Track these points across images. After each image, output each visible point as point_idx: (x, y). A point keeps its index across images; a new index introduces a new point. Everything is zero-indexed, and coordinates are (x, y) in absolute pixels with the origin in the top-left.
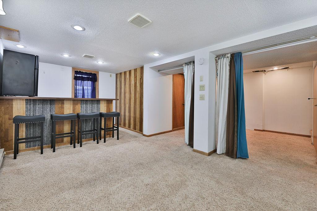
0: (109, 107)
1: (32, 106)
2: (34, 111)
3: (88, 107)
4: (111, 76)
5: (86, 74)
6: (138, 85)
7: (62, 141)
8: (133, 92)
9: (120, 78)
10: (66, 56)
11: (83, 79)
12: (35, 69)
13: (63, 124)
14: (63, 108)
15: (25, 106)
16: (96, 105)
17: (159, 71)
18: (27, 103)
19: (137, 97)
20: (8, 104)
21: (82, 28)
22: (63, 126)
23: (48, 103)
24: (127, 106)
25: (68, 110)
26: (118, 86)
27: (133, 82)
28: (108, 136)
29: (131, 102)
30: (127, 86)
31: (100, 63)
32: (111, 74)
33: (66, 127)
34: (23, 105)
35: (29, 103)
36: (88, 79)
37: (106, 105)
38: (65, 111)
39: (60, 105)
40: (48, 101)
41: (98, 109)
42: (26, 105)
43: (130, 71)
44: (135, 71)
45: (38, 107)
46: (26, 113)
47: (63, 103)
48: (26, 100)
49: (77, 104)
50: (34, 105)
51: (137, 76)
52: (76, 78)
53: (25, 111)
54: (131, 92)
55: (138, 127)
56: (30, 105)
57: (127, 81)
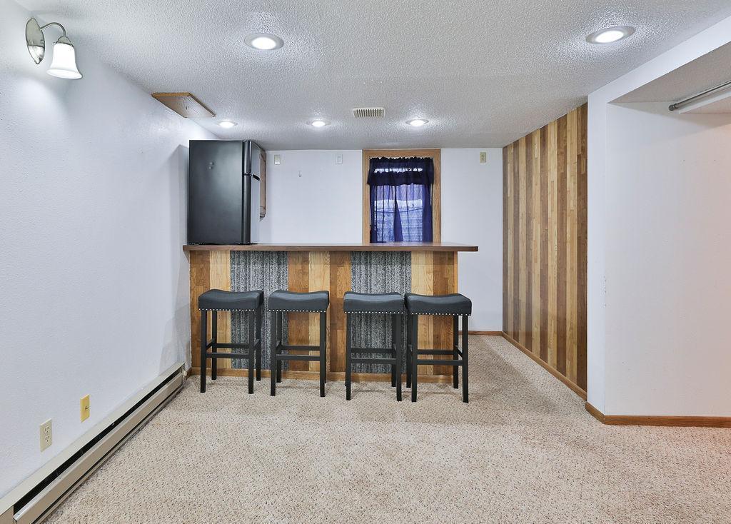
0: (442, 274)
1: (242, 266)
2: (246, 279)
3: (374, 274)
4: (483, 157)
5: (401, 162)
6: (571, 184)
7: (306, 368)
8: (553, 216)
9: (514, 163)
10: (319, 124)
11: (393, 180)
12: (243, 175)
13: (307, 319)
14: (305, 273)
15: (229, 266)
16: (396, 268)
17: (673, 108)
18: (232, 259)
19: (568, 236)
20: (203, 261)
21: (273, 39)
22: (307, 325)
23: (274, 261)
24: (537, 268)
25: (318, 279)
26: (510, 194)
27: (553, 176)
28: (441, 376)
29: (550, 256)
30: (536, 189)
31: (417, 123)
32: (484, 150)
33: (313, 327)
34: (226, 263)
35: (236, 260)
36: (409, 179)
37: (431, 267)
38: (311, 282)
39: (299, 267)
40: (274, 255)
41: (406, 281)
42: (232, 264)
43: (544, 131)
44: (559, 127)
45: (255, 268)
46: (231, 284)
47: (306, 261)
48: (232, 252)
49: (341, 264)
50: (246, 264)
51: (568, 149)
52: (374, 181)
53: (229, 277)
54: (547, 215)
55: (571, 364)
56: (239, 264)
57: (534, 171)
